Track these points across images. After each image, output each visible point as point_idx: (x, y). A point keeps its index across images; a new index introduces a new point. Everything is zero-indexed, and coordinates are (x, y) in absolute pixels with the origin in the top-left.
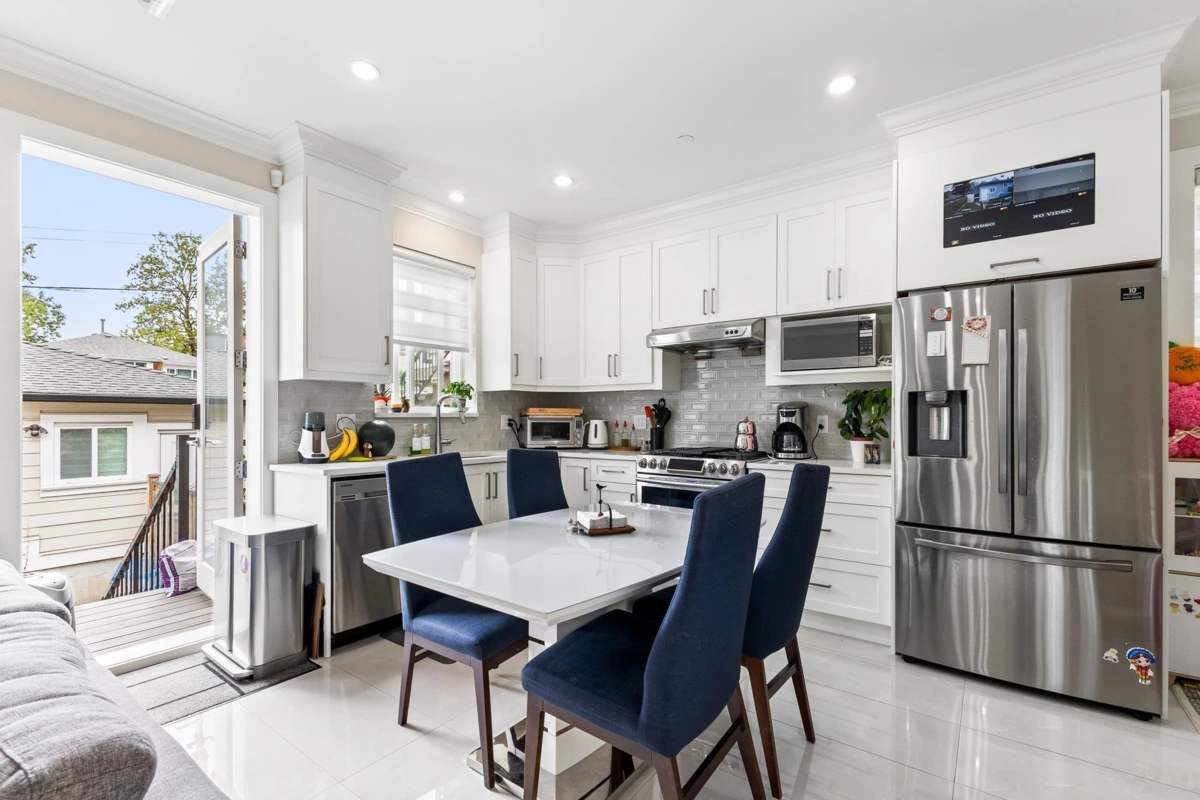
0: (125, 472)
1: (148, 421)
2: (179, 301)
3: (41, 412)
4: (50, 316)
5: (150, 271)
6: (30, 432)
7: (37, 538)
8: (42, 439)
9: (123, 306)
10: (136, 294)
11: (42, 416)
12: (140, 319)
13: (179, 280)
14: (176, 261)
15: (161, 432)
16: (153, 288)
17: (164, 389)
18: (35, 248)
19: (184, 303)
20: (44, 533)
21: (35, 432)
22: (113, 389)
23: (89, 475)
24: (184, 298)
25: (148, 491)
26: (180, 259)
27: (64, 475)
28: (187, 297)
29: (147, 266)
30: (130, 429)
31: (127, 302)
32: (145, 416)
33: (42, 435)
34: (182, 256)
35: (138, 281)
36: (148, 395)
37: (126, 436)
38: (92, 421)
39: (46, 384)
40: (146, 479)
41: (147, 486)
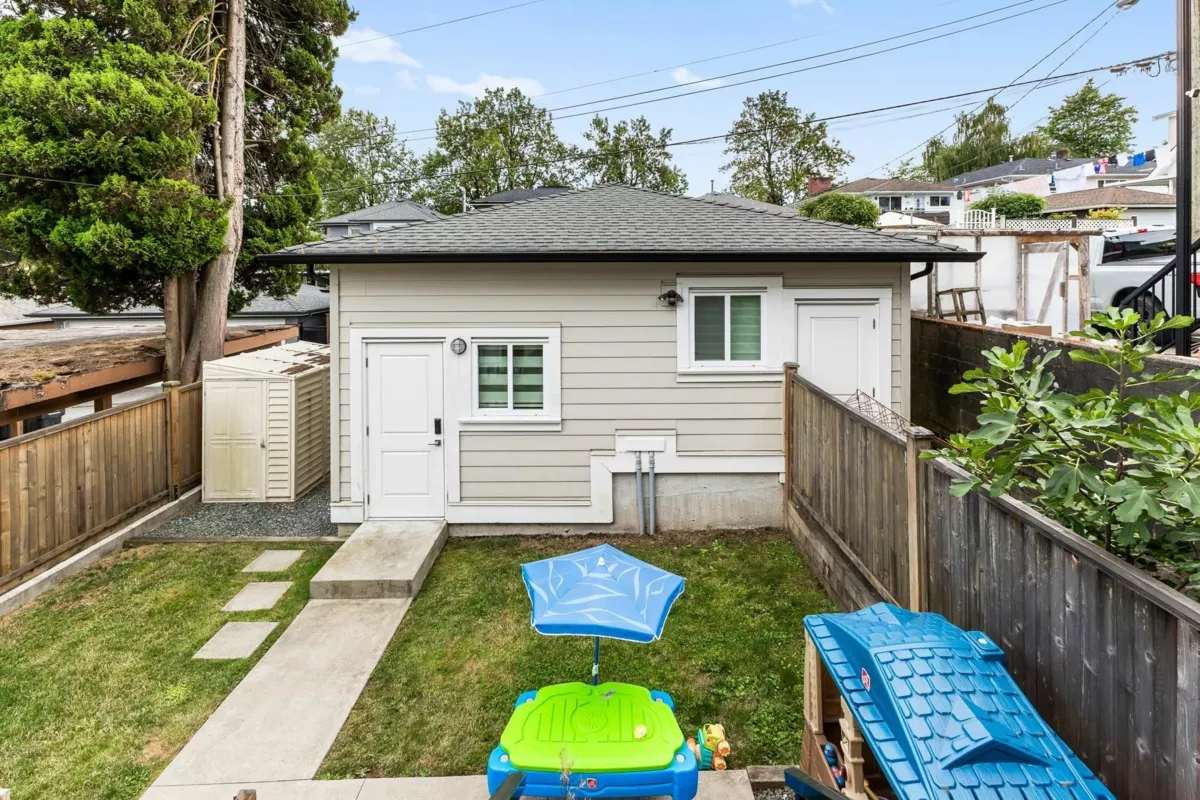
0: (758, 357)
1: (785, 286)
2: (763, 156)
3: (677, 274)
4: (680, 183)
5: (741, 134)
6: (667, 299)
7: (674, 432)
8: (679, 310)
9: (723, 168)
10: (732, 156)
11: (679, 280)
12: (735, 178)
13: (763, 137)
14: (761, 121)
15: (800, 302)
16: (744, 149)
17: (803, 239)
18: (672, 132)
19: (767, 158)
20: (683, 427)
21: (672, 299)
22: (747, 242)
23: (721, 357)
24: (767, 154)
25: (783, 385)
26: (763, 119)
27: (699, 356)
28: (768, 151)
29: (740, 131)
30: (764, 297)
31: (726, 165)
32: (780, 279)
33: (679, 303)
34: (765, 116)
35: (734, 146)
36: (785, 250)
37: (759, 306)
38: (725, 287)
39: (683, 239)
40: (780, 368)
41: (782, 378)
